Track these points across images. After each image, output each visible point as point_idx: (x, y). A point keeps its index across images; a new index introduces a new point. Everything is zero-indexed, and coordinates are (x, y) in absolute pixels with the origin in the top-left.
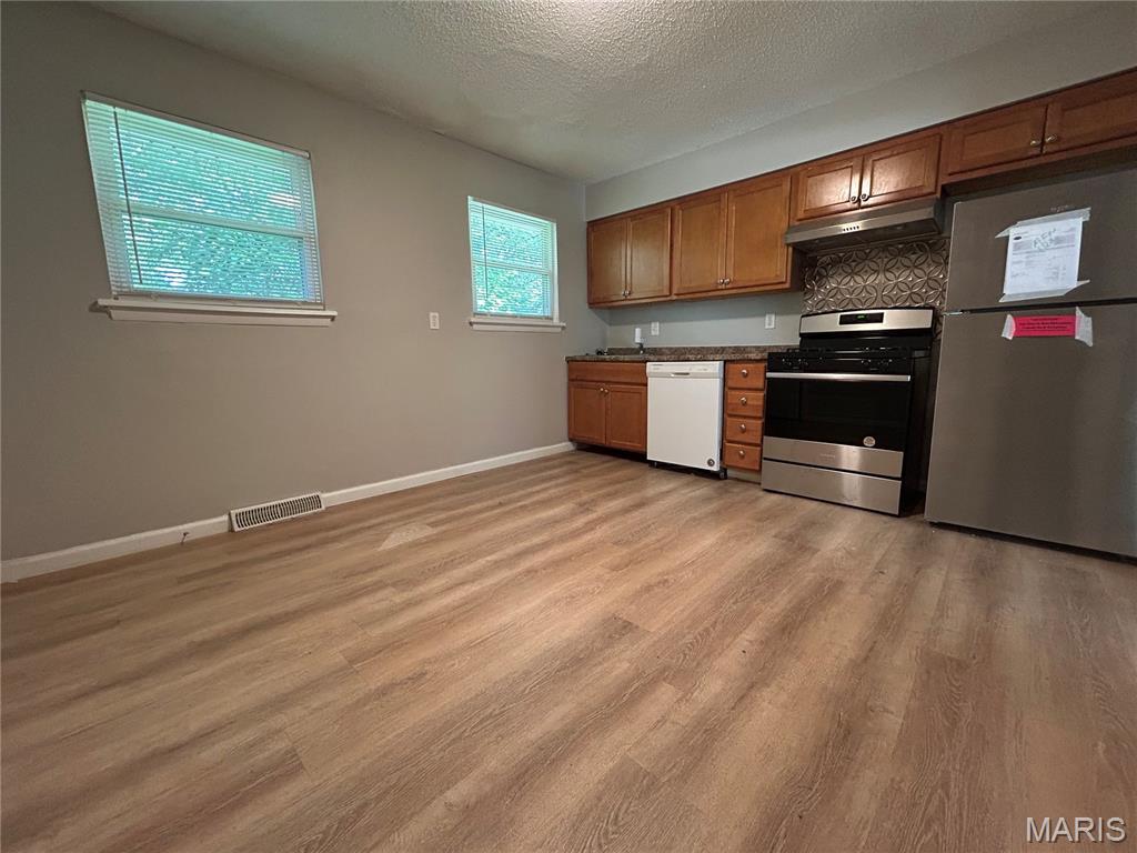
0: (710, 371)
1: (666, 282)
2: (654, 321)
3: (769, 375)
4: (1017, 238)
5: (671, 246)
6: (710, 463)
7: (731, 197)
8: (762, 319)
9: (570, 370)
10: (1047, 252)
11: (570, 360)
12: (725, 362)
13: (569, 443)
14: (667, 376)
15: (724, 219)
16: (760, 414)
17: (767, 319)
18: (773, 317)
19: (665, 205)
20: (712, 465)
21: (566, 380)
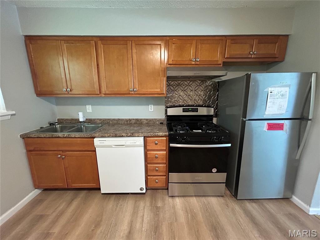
0: (138, 143)
1: (96, 86)
2: (89, 104)
3: (172, 145)
4: (271, 92)
5: (98, 65)
6: (141, 189)
7: (133, 44)
8: (147, 106)
9: (27, 145)
10: (279, 99)
11: (25, 137)
12: (144, 137)
13: (37, 190)
14: (110, 146)
15: (130, 56)
16: (165, 162)
17: (150, 106)
18: (153, 106)
19: (90, 38)
20: (142, 190)
21: (25, 151)
